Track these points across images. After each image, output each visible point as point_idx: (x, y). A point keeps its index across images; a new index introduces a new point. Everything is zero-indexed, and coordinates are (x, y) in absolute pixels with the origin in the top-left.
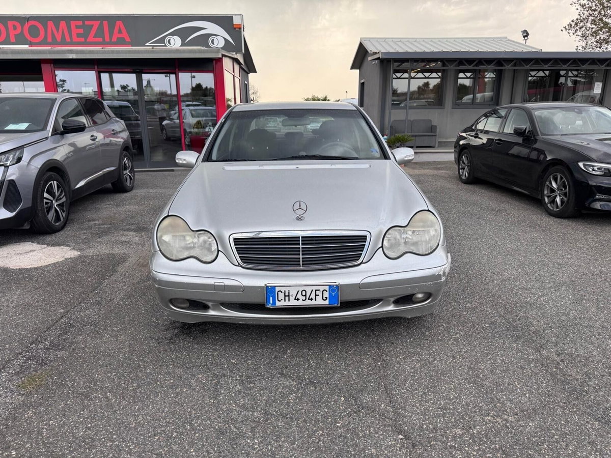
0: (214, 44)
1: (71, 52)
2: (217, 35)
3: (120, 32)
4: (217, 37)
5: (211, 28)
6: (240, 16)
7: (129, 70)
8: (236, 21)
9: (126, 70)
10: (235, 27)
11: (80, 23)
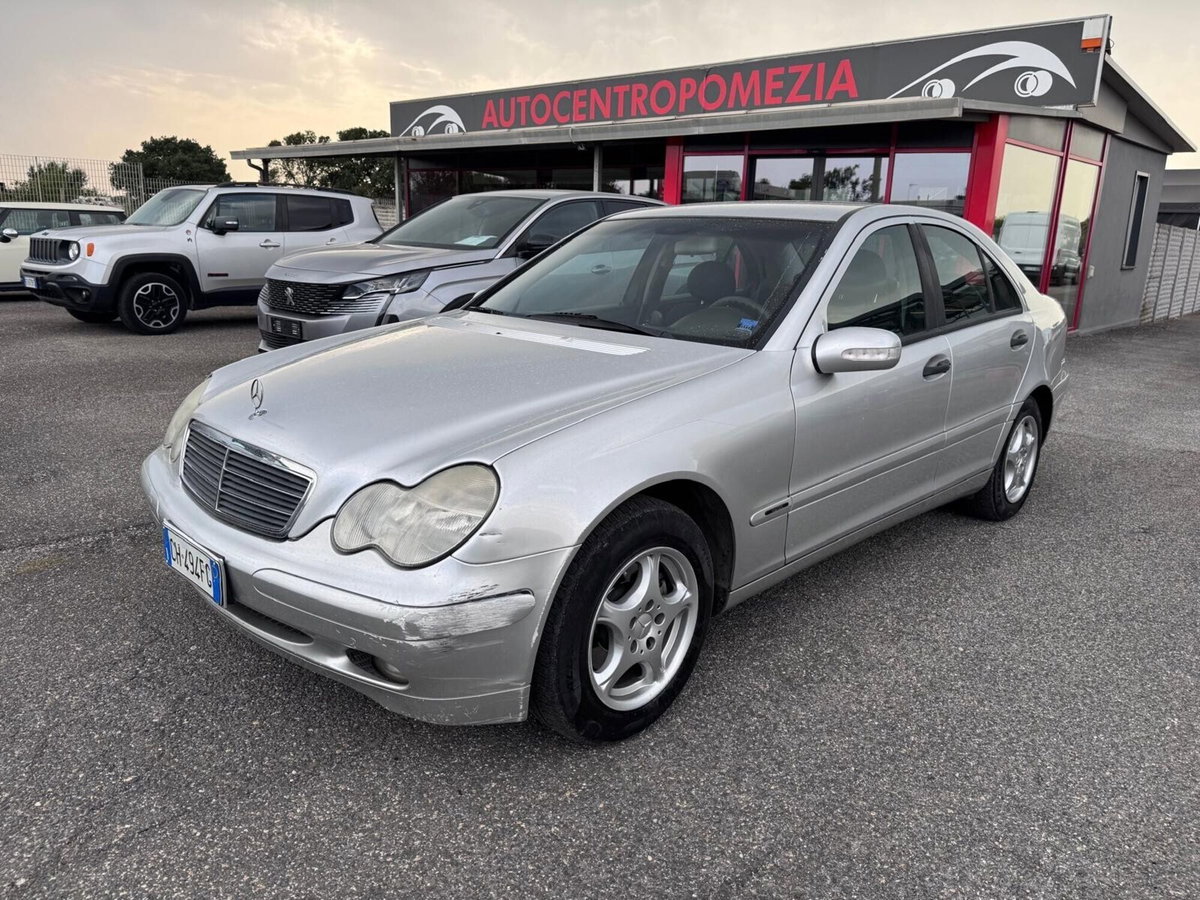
0: (1025, 90)
1: (697, 122)
2: (1036, 69)
3: (843, 80)
4: (1037, 74)
5: (1026, 53)
6: (1102, 20)
7: (801, 152)
8: (1090, 32)
9: (796, 152)
10: (1083, 46)
11: (781, 71)
